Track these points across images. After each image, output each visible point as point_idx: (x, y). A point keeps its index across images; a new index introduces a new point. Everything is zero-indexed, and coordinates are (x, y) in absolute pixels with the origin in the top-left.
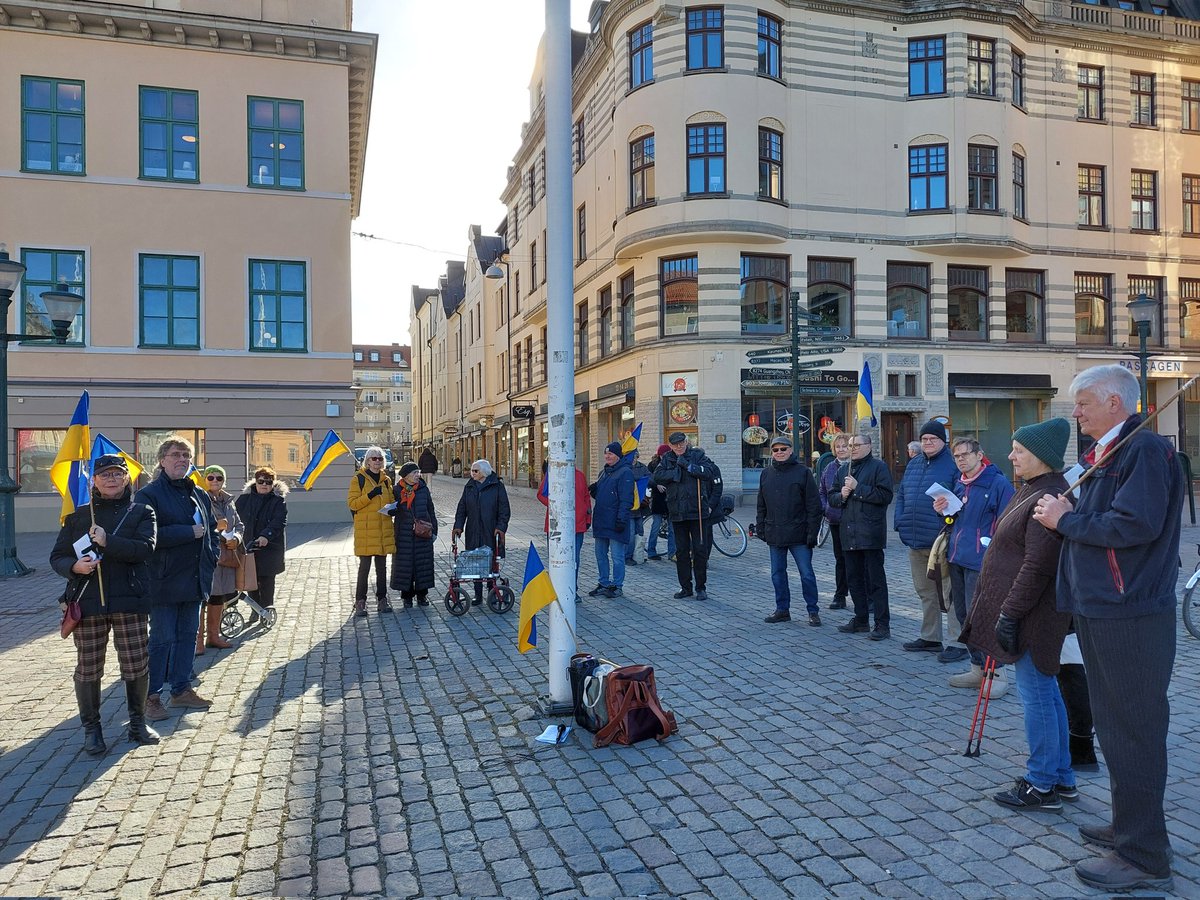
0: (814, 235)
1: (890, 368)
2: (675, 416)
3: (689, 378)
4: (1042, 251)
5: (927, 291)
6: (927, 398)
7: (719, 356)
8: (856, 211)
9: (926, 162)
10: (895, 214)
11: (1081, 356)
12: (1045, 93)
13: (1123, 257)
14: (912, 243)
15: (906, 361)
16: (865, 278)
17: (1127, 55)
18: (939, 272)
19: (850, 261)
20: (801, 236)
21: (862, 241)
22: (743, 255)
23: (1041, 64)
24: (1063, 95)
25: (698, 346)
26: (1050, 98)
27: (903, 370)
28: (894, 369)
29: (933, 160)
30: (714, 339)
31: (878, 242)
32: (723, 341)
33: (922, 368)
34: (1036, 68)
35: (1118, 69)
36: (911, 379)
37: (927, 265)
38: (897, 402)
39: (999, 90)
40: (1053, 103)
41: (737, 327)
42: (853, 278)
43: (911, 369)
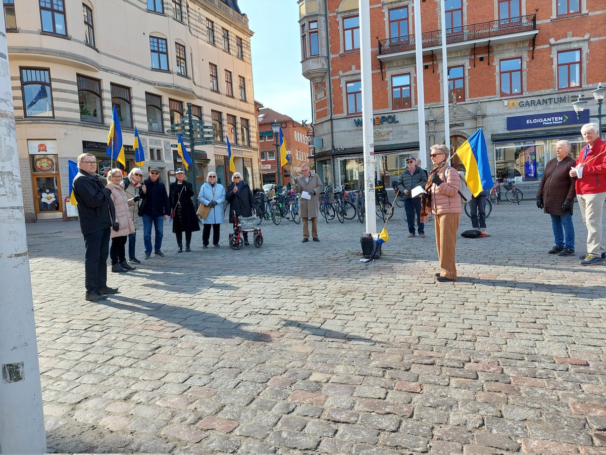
0: (112, 71)
1: (150, 146)
2: (39, 167)
3: (49, 144)
4: (200, 98)
5: (161, 110)
6: (166, 161)
7: (69, 132)
8: (130, 63)
9: (158, 45)
10: (147, 68)
11: (216, 146)
12: (197, 26)
13: (225, 106)
14: (155, 84)
15: (157, 143)
16: (137, 98)
17: (220, 19)
18: (165, 101)
19: (129, 89)
20: (107, 70)
21: (134, 79)
22: (78, 75)
23: (194, 13)
24: (202, 29)
25: (55, 125)
26: (198, 29)
27: (156, 147)
28: (153, 146)
29: (160, 45)
30: (65, 122)
31: (141, 81)
32: (72, 123)
33: (163, 147)
34: (193, 14)
35: (218, 25)
36: (159, 151)
37: (160, 97)
38: (155, 163)
39: (184, 20)
40: (200, 32)
41: (78, 116)
42: (130, 98)
43: (159, 147)
